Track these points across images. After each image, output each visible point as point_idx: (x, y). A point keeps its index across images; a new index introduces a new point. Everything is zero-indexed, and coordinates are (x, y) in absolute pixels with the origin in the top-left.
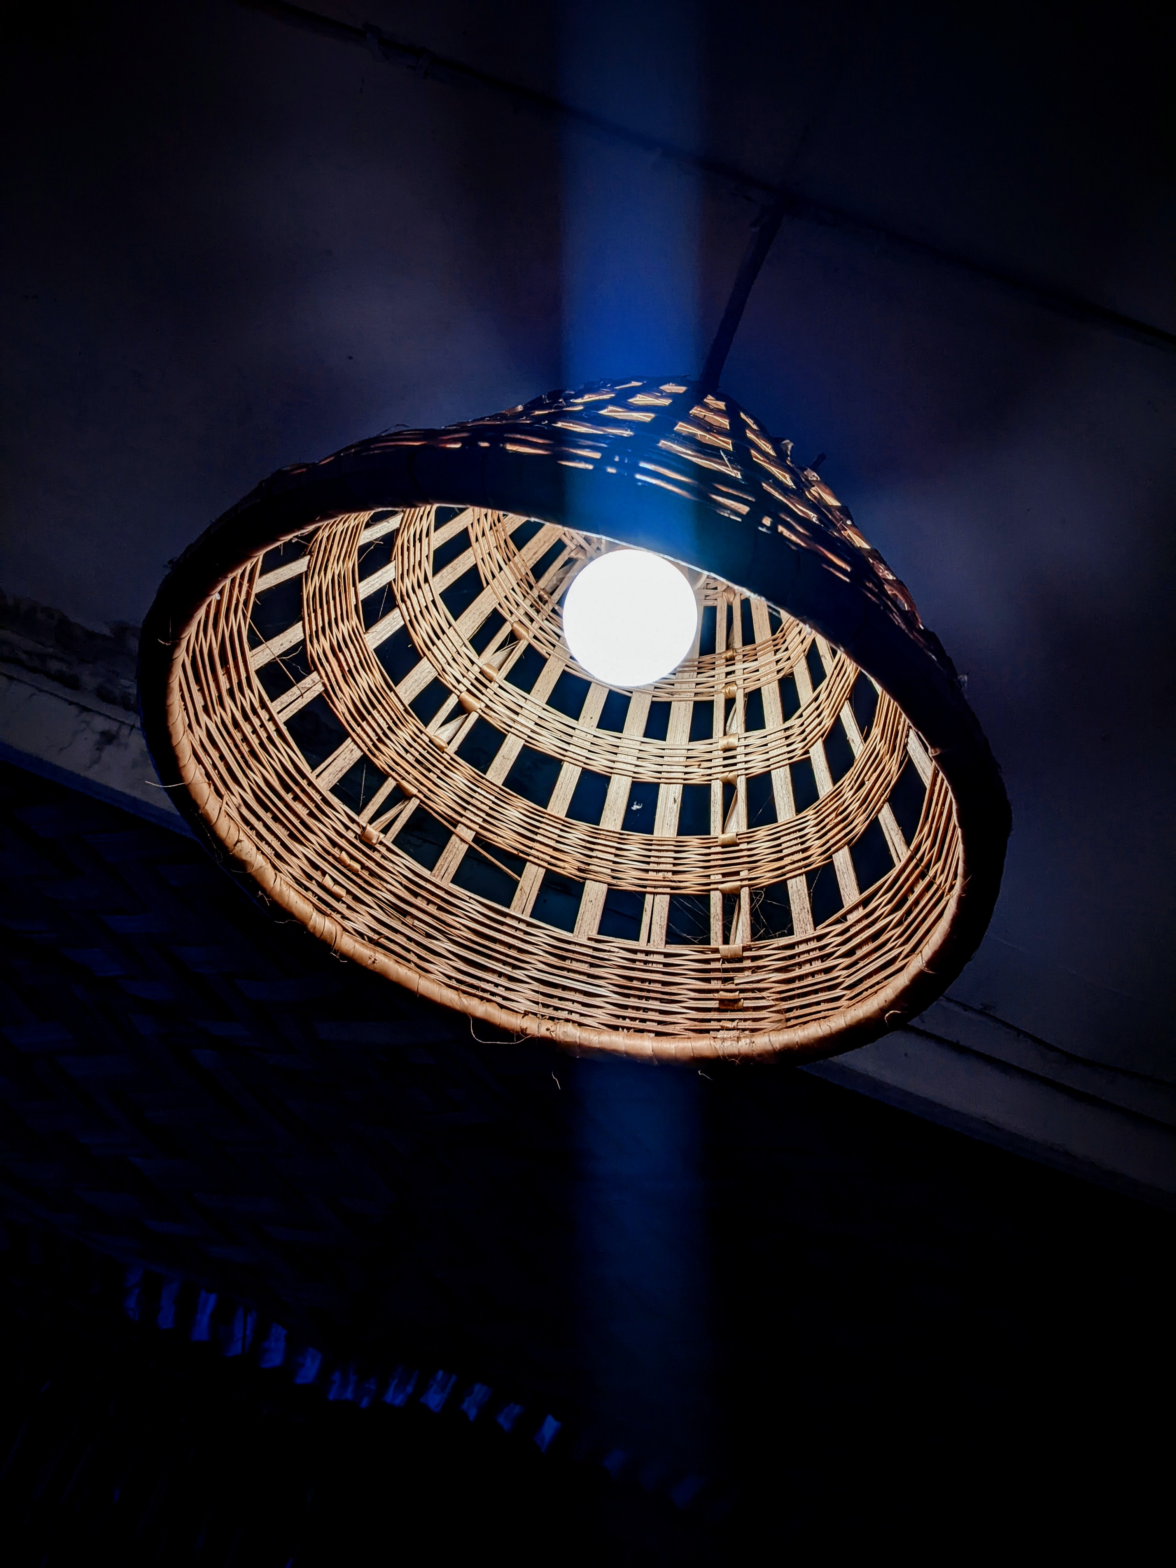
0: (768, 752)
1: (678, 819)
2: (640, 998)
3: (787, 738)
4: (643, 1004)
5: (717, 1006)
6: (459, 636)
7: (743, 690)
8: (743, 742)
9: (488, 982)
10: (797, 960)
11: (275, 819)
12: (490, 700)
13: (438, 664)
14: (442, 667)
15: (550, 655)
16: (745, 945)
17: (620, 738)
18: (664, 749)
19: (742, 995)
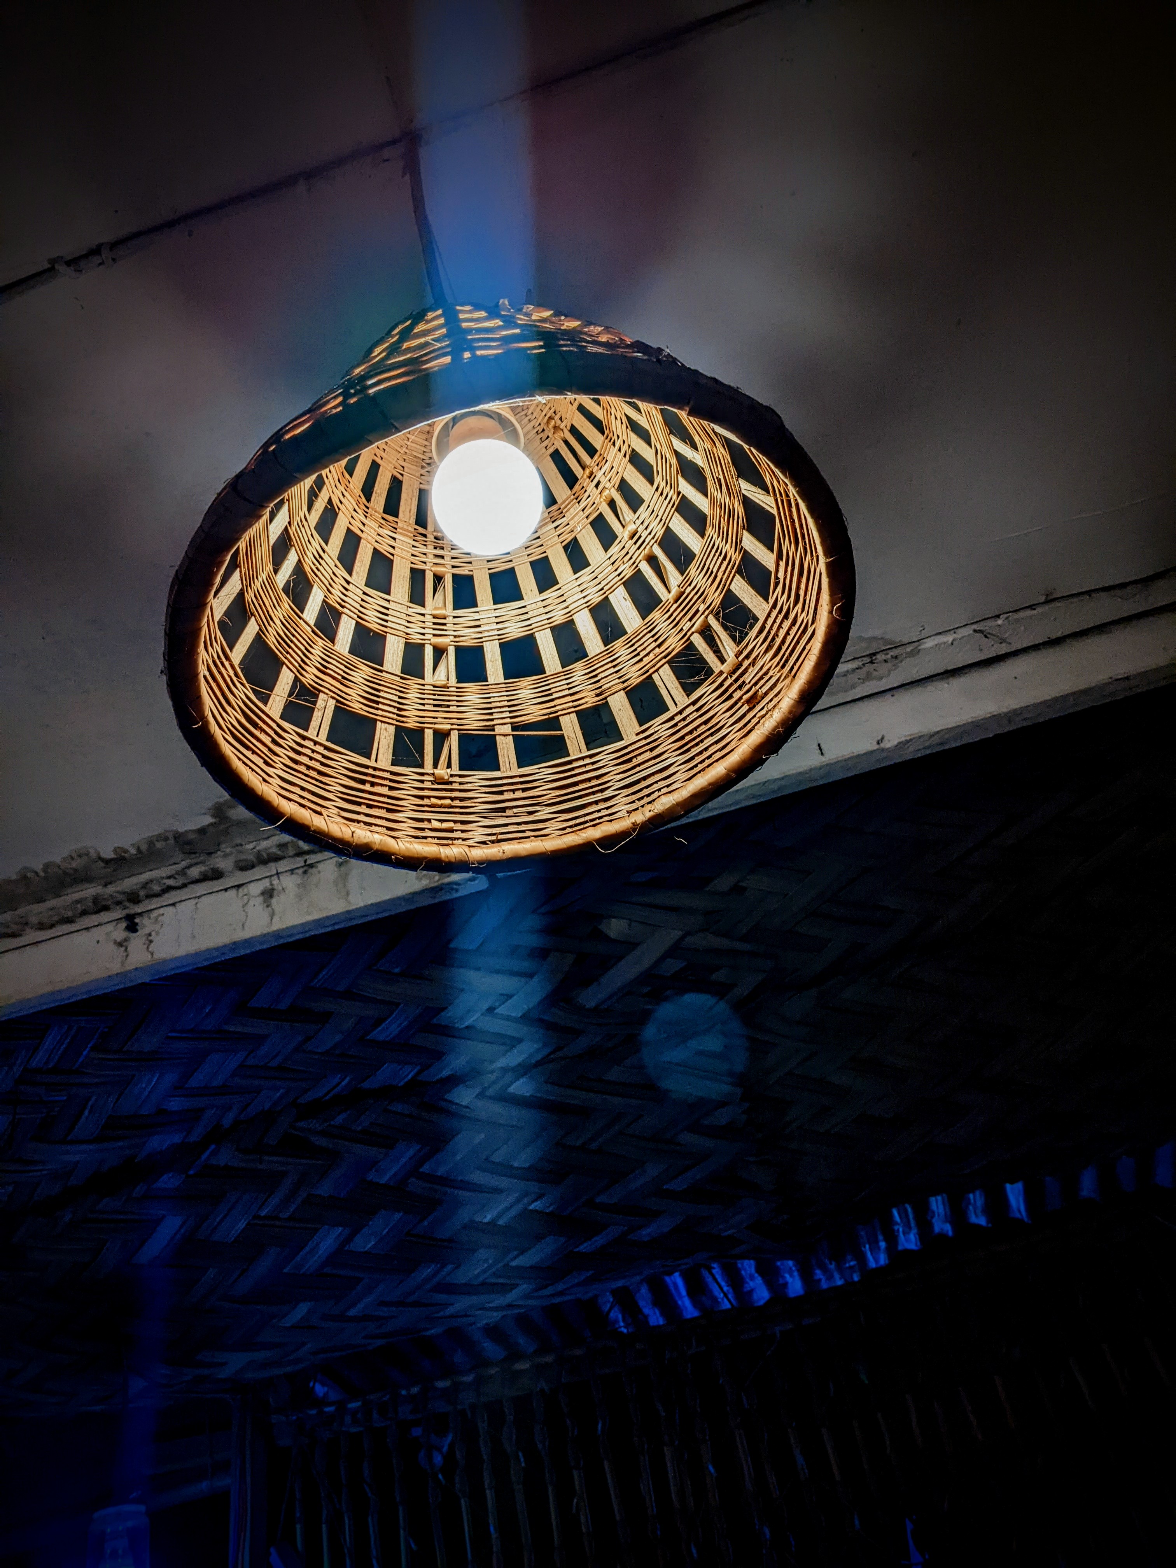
0: (657, 515)
1: (636, 610)
2: (697, 744)
3: (661, 494)
4: (702, 746)
5: (748, 708)
6: (400, 604)
7: (613, 488)
8: (638, 522)
9: (592, 813)
10: (773, 633)
11: (369, 806)
12: (454, 631)
13: (400, 632)
14: (404, 632)
15: (472, 571)
16: (735, 653)
17: (560, 588)
18: (594, 572)
19: (758, 687)
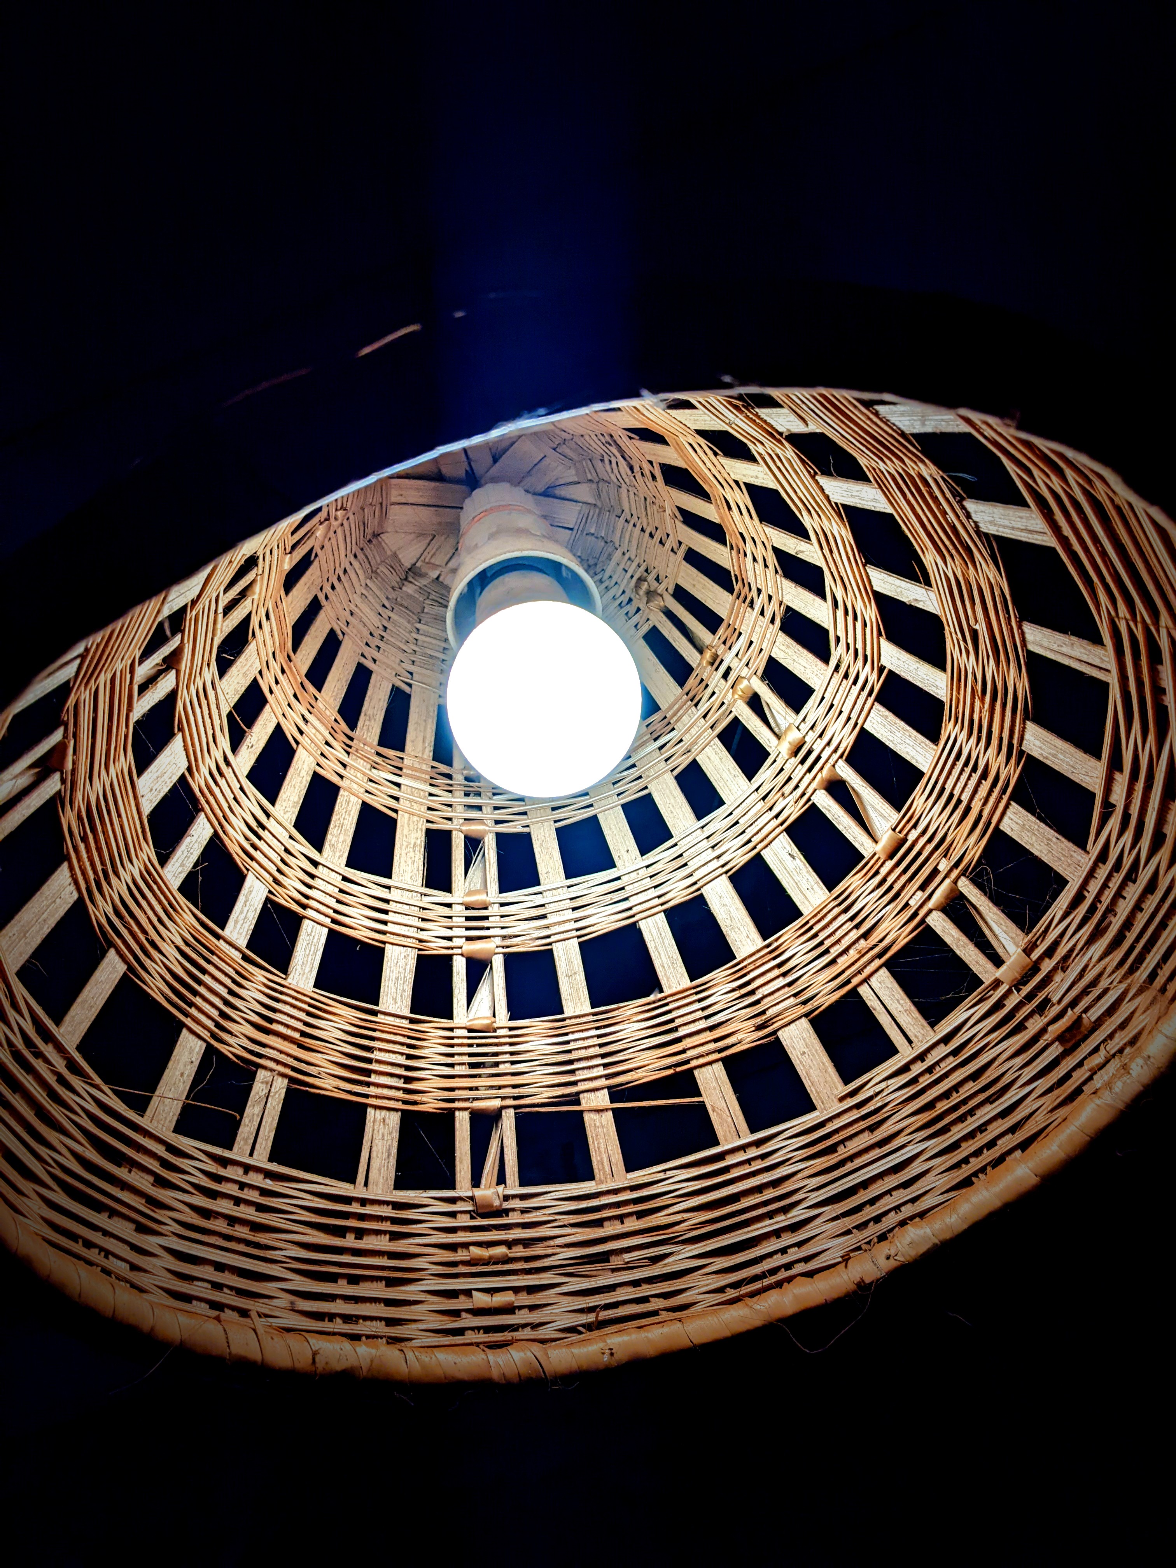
0: (841, 712)
1: (814, 874)
2: (962, 1119)
3: (846, 676)
4: (972, 1123)
5: (1060, 1049)
6: (408, 890)
7: (754, 676)
8: (805, 727)
9: (770, 1255)
10: (1101, 908)
12: (503, 928)
13: (409, 940)
14: (417, 939)
15: (528, 826)
16: (1024, 946)
17: (676, 845)
18: (731, 814)
19: (1078, 1009)
